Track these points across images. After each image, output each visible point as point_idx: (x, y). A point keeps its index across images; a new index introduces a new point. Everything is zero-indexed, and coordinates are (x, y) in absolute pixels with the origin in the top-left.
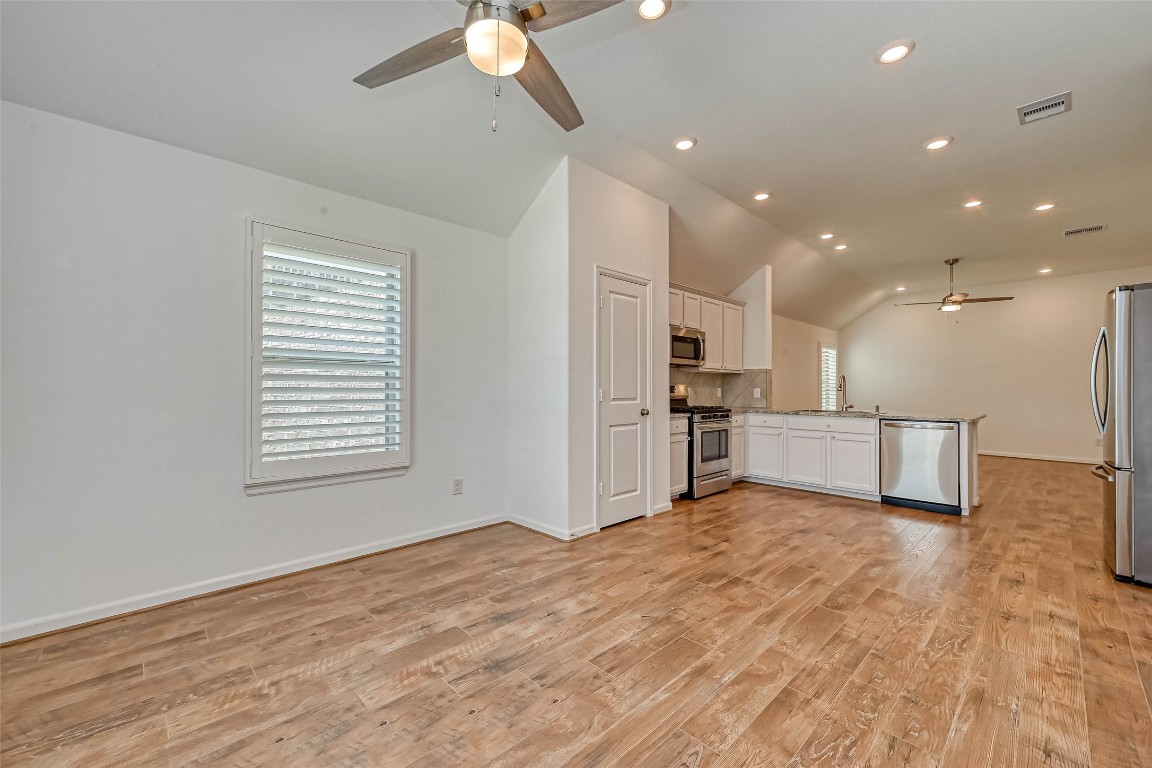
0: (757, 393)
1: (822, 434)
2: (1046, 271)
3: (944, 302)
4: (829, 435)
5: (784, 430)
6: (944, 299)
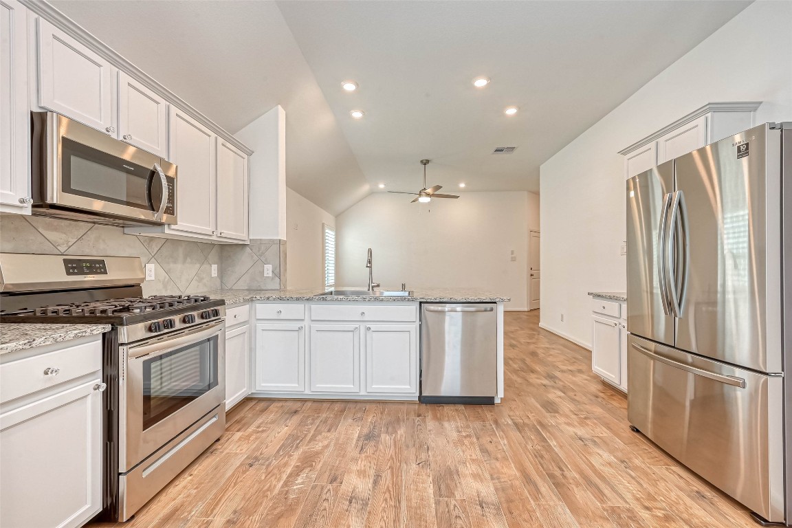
0: (268, 270)
1: (352, 326)
2: (462, 185)
3: (420, 195)
4: (365, 326)
5: (306, 323)
6: (420, 192)
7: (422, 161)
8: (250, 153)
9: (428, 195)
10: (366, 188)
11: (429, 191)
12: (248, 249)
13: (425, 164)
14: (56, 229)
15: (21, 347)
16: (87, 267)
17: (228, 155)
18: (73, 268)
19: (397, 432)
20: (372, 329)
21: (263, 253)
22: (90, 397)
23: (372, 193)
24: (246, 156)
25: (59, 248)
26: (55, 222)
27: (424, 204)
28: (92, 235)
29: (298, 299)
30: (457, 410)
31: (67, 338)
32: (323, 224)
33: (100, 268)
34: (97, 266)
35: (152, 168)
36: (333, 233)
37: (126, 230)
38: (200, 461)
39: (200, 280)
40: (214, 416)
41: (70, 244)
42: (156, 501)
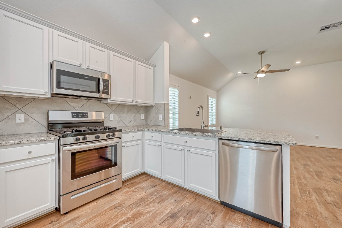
2: (298, 62)
3: (258, 73)
4: (187, 149)
6: (258, 71)
7: (259, 53)
8: (154, 66)
9: (263, 72)
10: (231, 75)
11: (264, 69)
12: (154, 107)
13: (262, 54)
14: (74, 102)
15: (17, 143)
16: (80, 115)
17: (142, 69)
18: (75, 115)
19: (190, 219)
20: (190, 151)
21: (159, 109)
22: (50, 163)
23: (235, 78)
24: (152, 68)
25: (75, 108)
26: (74, 100)
27: (261, 78)
28: (88, 104)
29: (158, 131)
30: (244, 220)
31: (37, 141)
32: (208, 95)
33: (86, 115)
34: (85, 115)
35: (98, 77)
36: (215, 100)
37: (101, 102)
38: (104, 197)
39: (135, 121)
40: (115, 179)
41: (79, 107)
42: (78, 209)
